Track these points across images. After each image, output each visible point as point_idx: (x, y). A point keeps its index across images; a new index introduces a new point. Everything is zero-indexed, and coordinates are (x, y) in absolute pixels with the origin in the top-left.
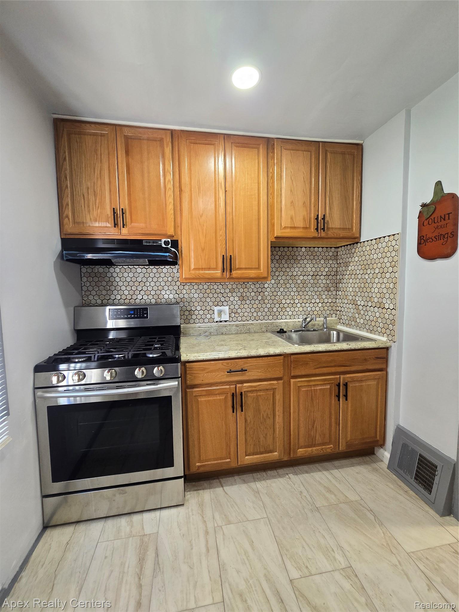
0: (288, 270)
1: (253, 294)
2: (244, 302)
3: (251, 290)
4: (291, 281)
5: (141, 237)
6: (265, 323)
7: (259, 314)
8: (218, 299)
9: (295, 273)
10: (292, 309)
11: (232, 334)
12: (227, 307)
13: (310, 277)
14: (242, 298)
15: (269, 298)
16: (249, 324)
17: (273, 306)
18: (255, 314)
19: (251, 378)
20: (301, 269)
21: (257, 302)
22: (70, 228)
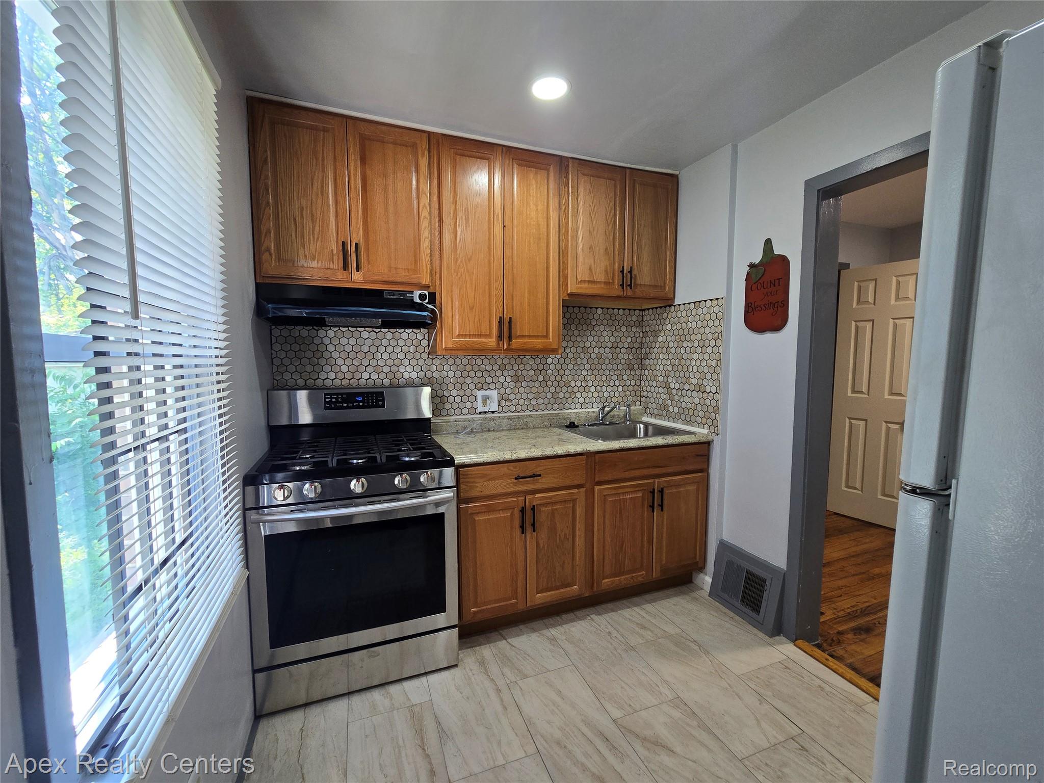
0: (579, 339)
1: (531, 373)
2: (518, 385)
3: (528, 367)
4: (582, 355)
5: (381, 286)
6: (547, 414)
7: (540, 401)
8: (482, 380)
9: (588, 344)
10: (584, 395)
11: (503, 430)
12: (496, 392)
13: (607, 350)
14: (517, 379)
15: (553, 378)
16: (526, 415)
17: (558, 389)
18: (534, 402)
19: (546, 486)
20: (596, 338)
21: (537, 384)
22: (272, 268)
